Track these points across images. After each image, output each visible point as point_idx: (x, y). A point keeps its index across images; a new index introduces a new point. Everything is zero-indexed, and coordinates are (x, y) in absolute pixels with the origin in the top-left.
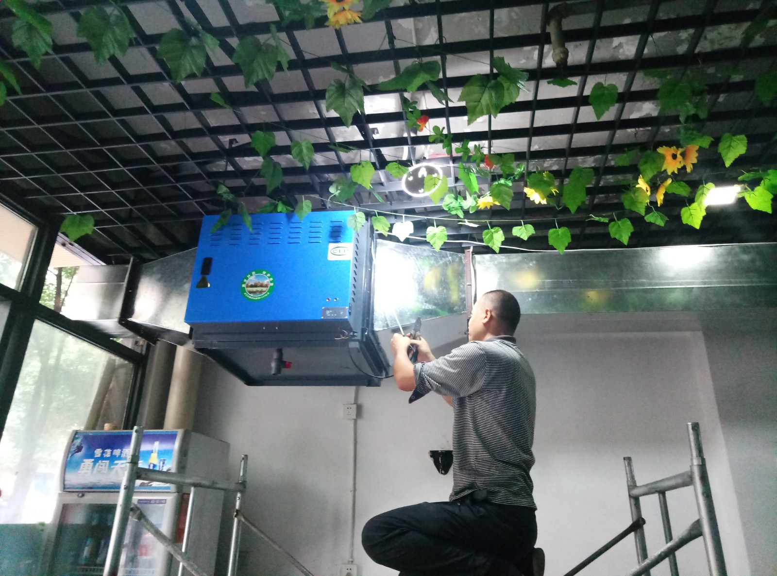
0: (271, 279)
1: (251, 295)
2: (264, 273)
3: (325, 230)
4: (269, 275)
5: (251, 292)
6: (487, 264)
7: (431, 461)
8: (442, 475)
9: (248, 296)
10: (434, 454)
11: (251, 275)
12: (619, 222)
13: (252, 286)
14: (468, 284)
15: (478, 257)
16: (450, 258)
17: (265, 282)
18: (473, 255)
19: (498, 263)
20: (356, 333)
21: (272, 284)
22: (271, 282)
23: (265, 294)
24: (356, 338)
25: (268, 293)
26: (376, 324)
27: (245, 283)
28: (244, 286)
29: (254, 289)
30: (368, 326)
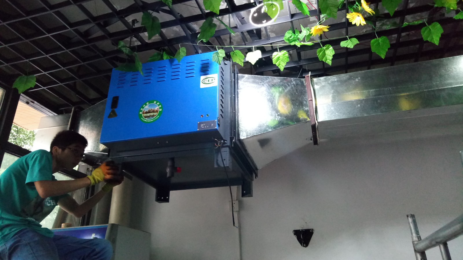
0: (160, 106)
1: (146, 119)
2: (155, 102)
3: (197, 66)
4: (158, 103)
5: (146, 117)
6: (323, 84)
7: (295, 238)
8: (305, 248)
9: (144, 120)
10: (297, 233)
11: (146, 105)
12: (430, 27)
13: (146, 113)
14: (309, 99)
15: (315, 80)
16: (294, 82)
17: (156, 109)
18: (311, 78)
19: (331, 82)
20: (226, 141)
21: (161, 110)
22: (160, 108)
23: (156, 117)
24: (226, 145)
25: (158, 116)
26: (241, 134)
27: (141, 111)
28: (141, 113)
29: (148, 115)
30: (235, 135)
